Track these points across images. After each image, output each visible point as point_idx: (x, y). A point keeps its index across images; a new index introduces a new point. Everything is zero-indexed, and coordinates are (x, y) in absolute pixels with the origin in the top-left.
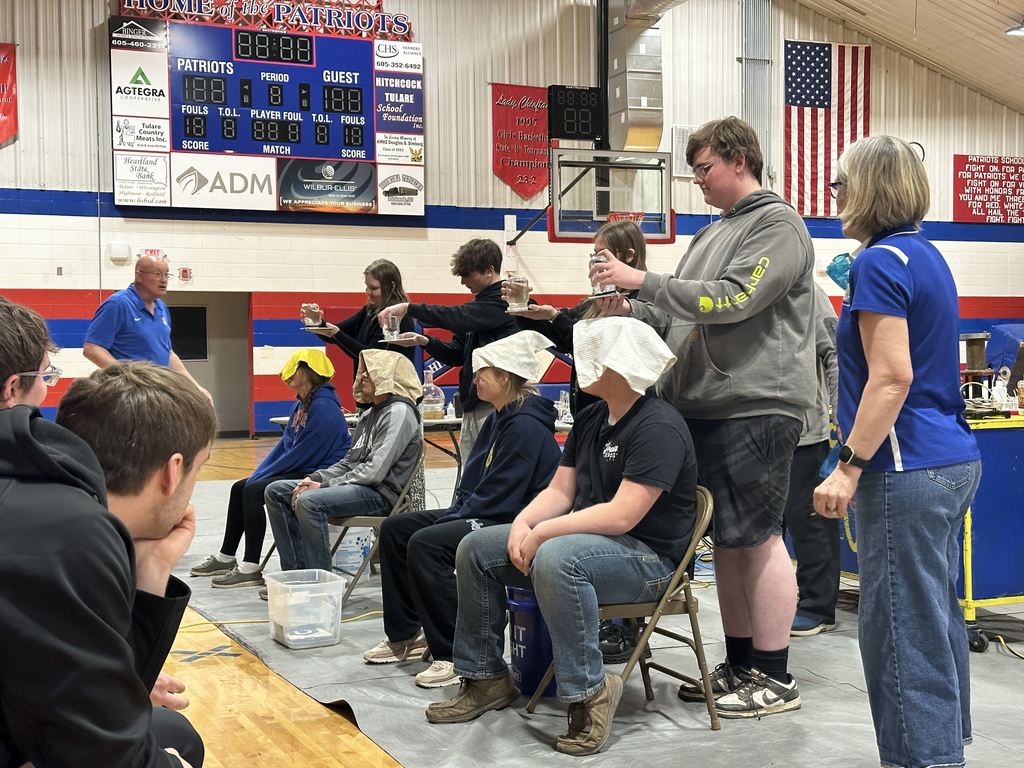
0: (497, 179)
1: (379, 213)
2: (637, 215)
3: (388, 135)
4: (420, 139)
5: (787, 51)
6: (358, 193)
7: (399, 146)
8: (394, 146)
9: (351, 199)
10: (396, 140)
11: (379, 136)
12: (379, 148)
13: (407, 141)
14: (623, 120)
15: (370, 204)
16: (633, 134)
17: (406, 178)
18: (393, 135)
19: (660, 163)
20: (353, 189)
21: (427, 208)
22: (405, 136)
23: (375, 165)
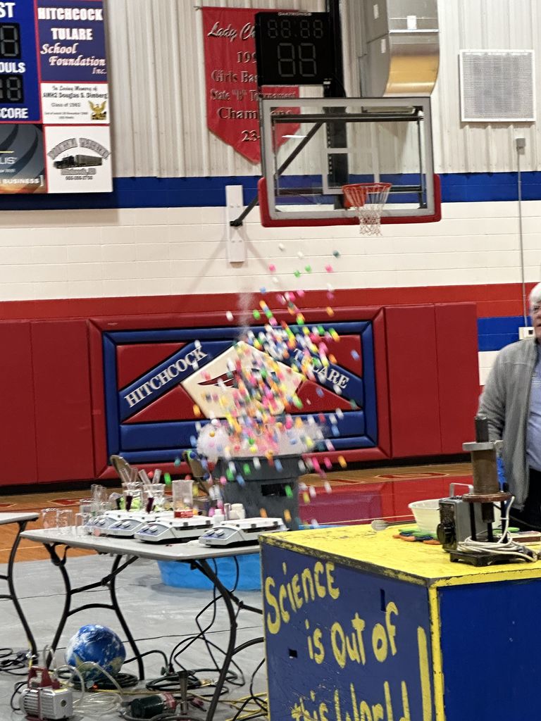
0: (213, 137)
1: (51, 191)
3: (58, 85)
4: (102, 88)
6: (18, 167)
7: (74, 100)
8: (66, 100)
9: (10, 176)
10: (68, 92)
11: (46, 88)
12: (46, 104)
13: (85, 93)
15: (37, 181)
16: (397, 68)
17: (86, 143)
18: (65, 85)
19: (417, 112)
20: (11, 161)
21: (116, 181)
22: (81, 86)
23: (41, 127)
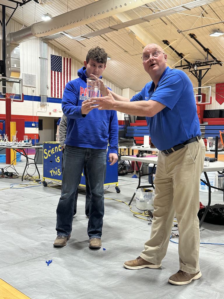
2: (14, 94)
5: (51, 57)
14: (10, 70)
16: (12, 74)
19: (19, 81)
